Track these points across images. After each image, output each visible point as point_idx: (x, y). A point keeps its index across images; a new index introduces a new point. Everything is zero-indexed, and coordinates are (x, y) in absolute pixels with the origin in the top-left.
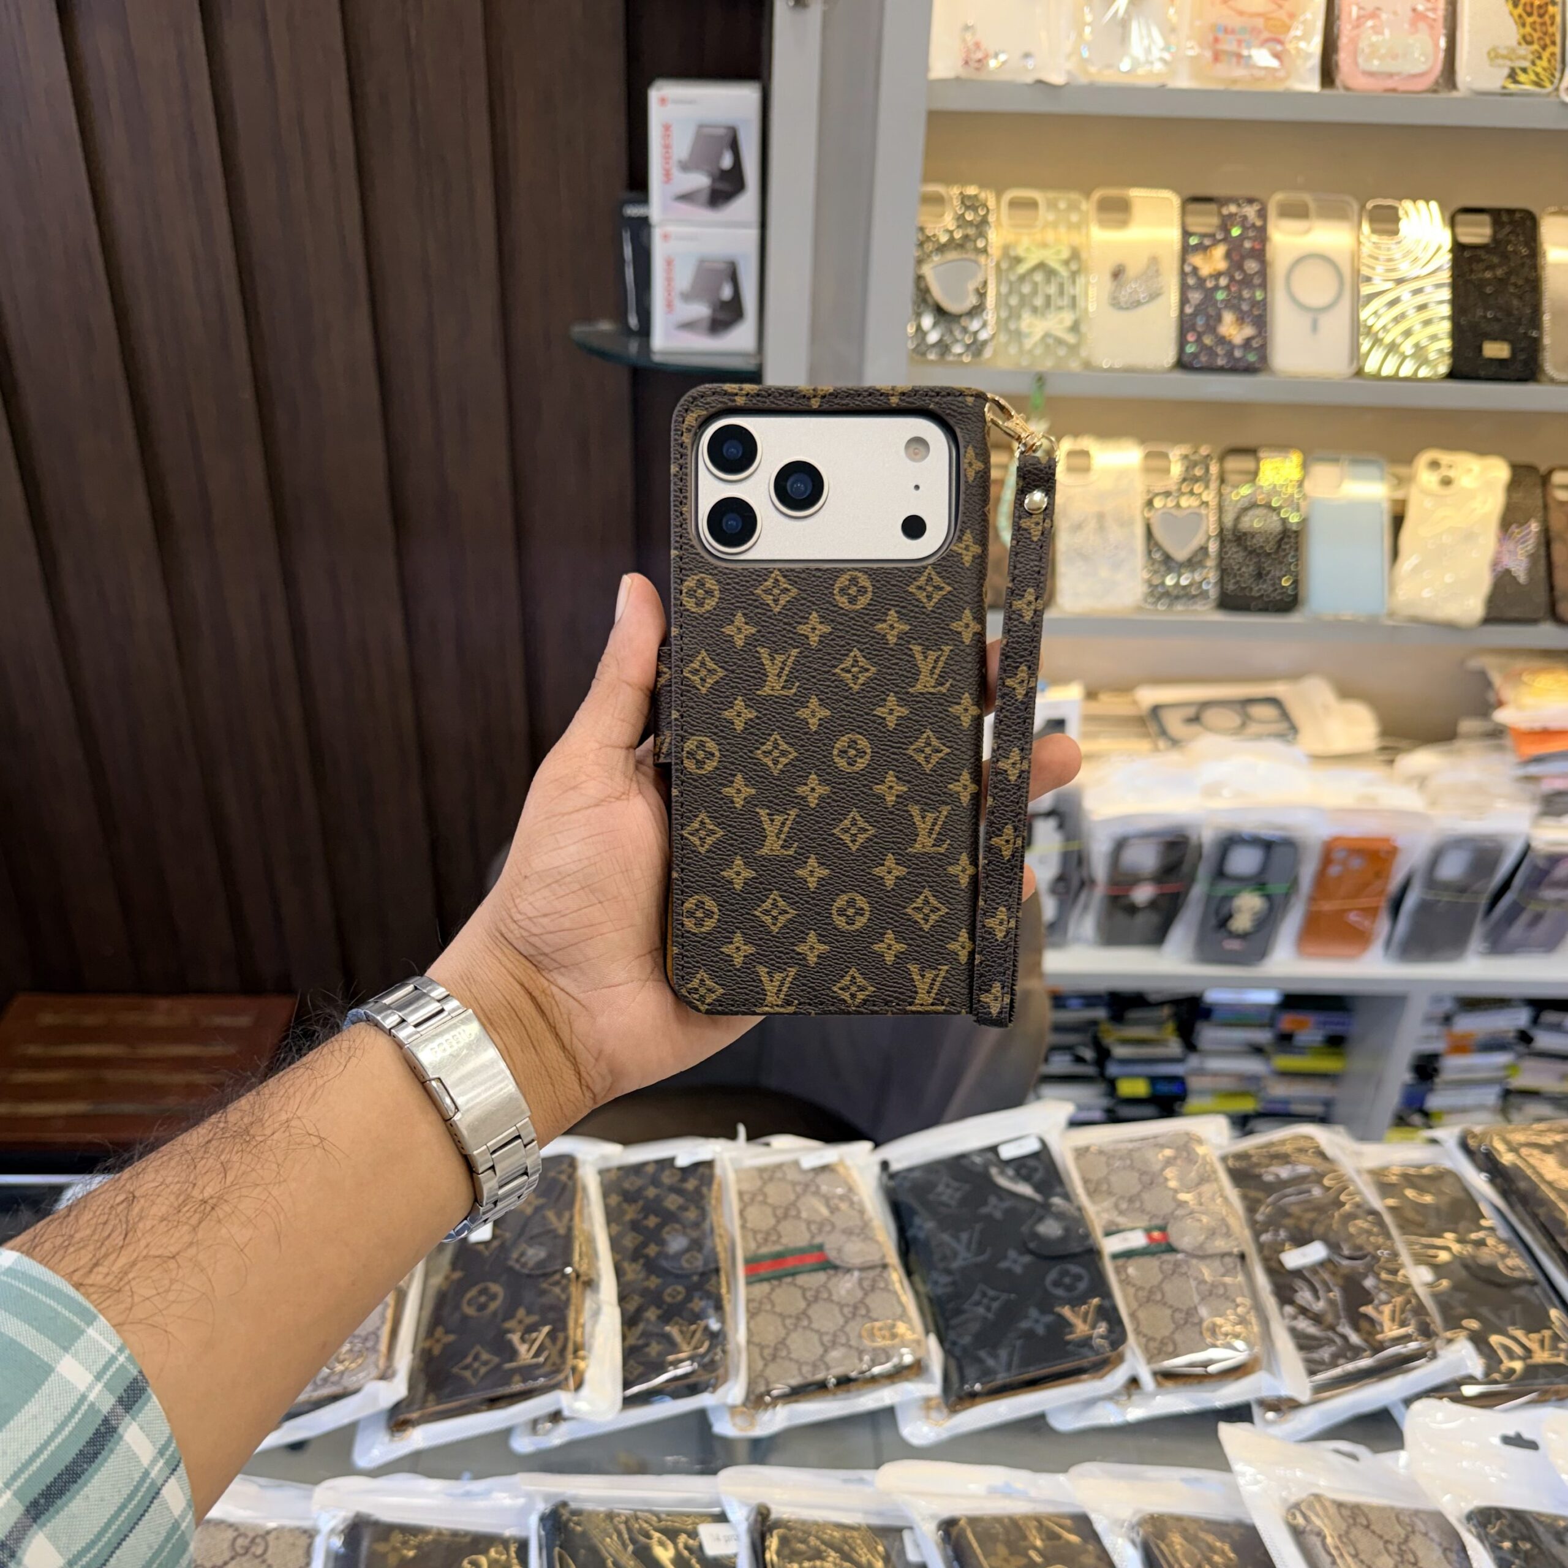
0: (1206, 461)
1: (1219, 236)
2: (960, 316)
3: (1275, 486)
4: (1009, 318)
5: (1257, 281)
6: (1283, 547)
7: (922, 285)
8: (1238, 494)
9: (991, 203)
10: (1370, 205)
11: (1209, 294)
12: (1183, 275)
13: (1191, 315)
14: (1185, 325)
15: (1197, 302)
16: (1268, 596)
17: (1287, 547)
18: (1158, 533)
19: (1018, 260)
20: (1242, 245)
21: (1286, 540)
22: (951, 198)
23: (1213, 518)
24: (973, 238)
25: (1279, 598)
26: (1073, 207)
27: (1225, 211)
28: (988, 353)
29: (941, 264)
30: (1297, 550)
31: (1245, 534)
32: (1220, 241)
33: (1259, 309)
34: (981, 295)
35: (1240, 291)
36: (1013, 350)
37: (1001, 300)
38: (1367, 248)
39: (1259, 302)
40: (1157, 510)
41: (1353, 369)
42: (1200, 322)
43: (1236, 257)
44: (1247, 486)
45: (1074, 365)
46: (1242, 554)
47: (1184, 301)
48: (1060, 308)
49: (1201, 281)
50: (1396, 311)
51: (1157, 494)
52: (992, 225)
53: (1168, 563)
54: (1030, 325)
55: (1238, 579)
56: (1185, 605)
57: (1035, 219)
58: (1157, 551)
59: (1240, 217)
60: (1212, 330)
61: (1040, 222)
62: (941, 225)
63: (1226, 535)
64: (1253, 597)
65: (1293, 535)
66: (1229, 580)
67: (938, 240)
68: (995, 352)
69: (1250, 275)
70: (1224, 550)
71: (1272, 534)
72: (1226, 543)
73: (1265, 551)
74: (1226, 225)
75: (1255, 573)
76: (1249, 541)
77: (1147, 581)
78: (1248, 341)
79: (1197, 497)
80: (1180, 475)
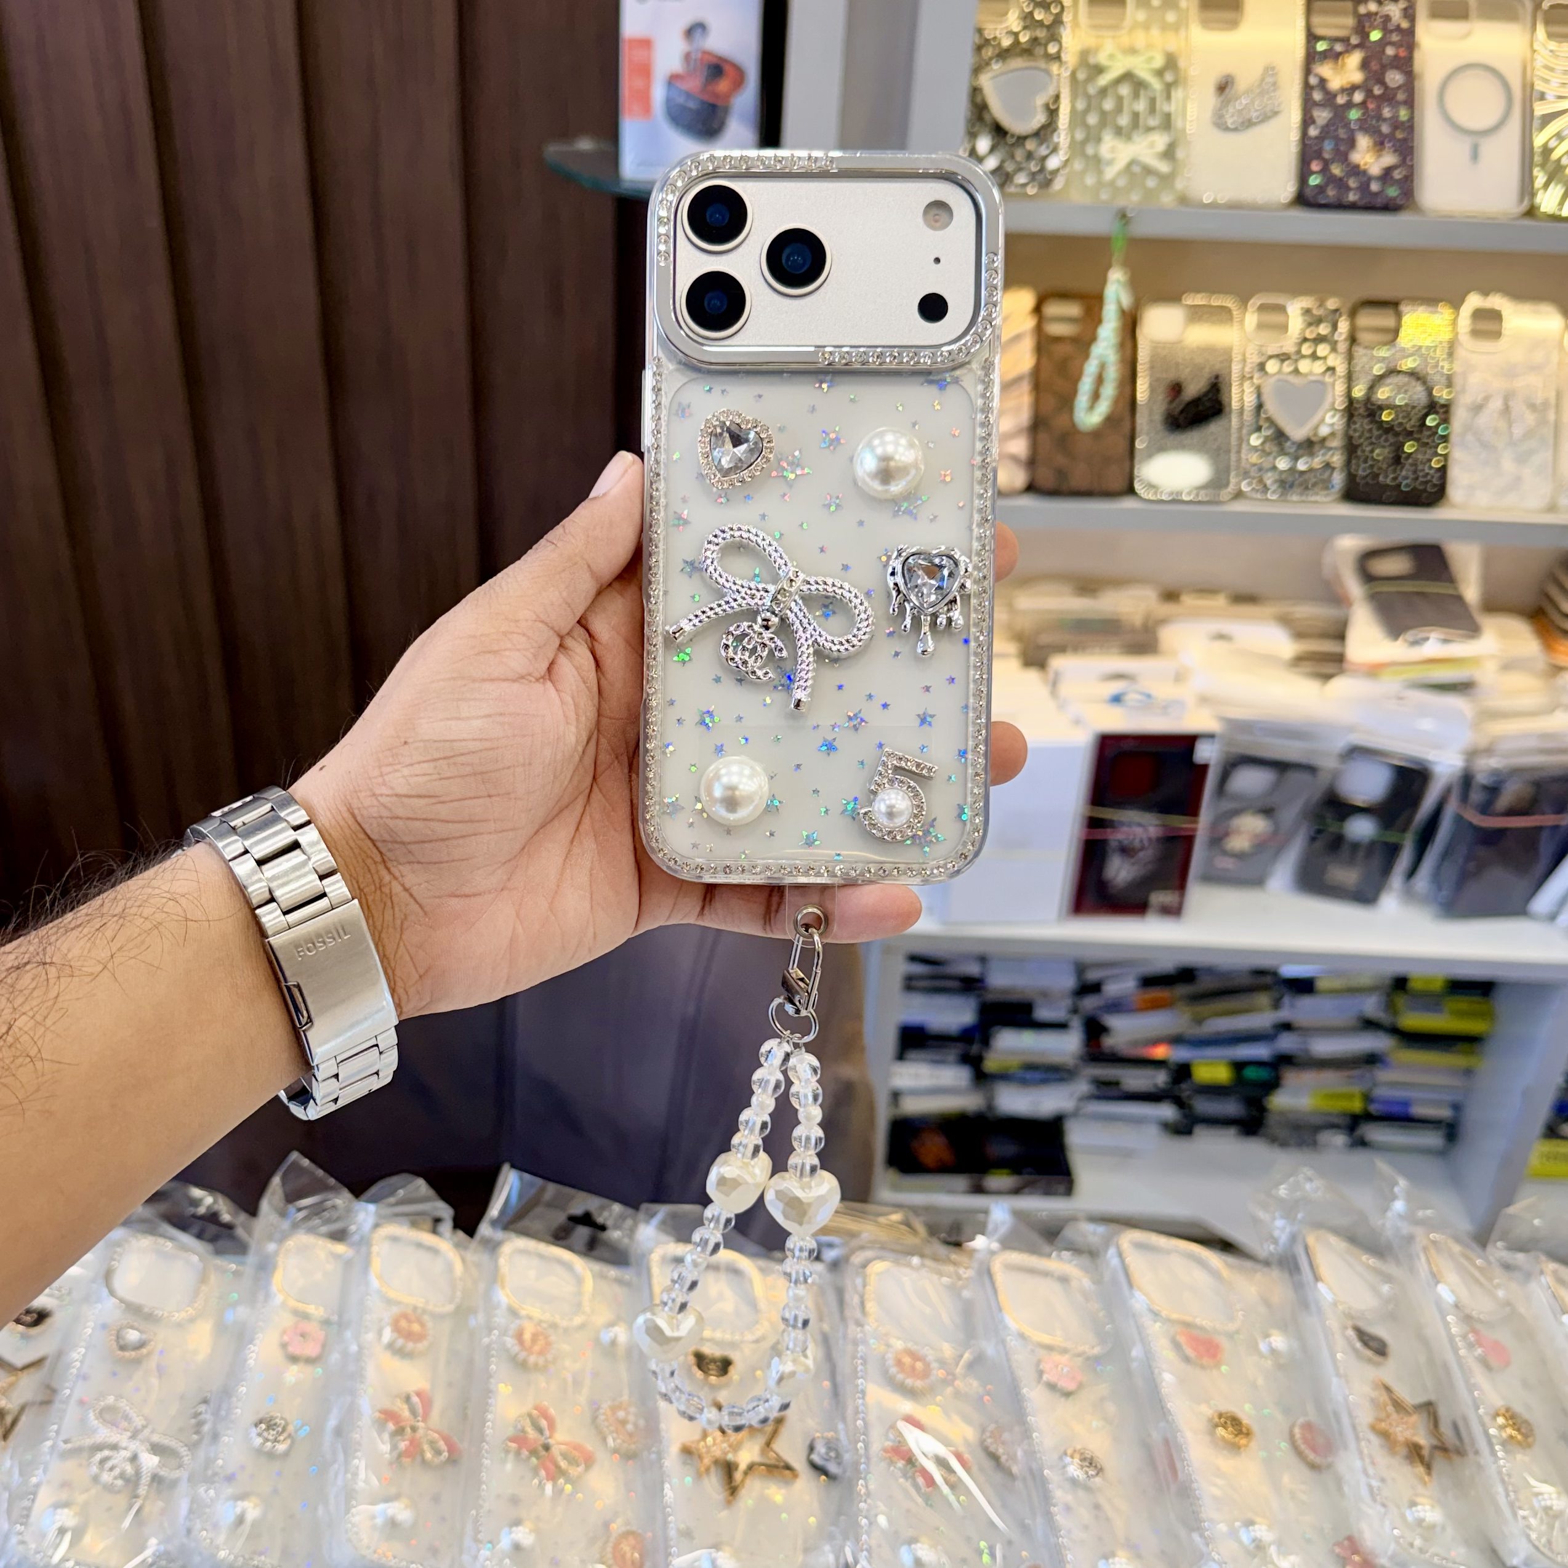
1: (1354, 40)
2: (1025, 138)
3: (1420, 347)
4: (1086, 140)
5: (1401, 96)
6: (1429, 423)
7: (979, 100)
8: (1373, 357)
10: (1546, 4)
11: (1340, 112)
12: (1307, 88)
13: (1316, 138)
14: (1308, 152)
15: (1325, 122)
16: (1407, 485)
17: (1434, 423)
18: (1272, 408)
19: (1099, 70)
20: (1383, 51)
21: (1432, 414)
23: (1340, 388)
24: (1043, 42)
25: (1421, 487)
26: (1169, 4)
27: (1362, 10)
28: (1058, 184)
29: (1002, 74)
31: (1381, 408)
32: (1356, 46)
33: (1403, 130)
34: (1052, 112)
35: (1379, 108)
36: (1090, 180)
37: (1078, 119)
38: (1543, 58)
39: (1403, 123)
40: (1270, 376)
41: (1521, 206)
42: (1328, 146)
43: (1374, 66)
44: (1385, 348)
45: (1167, 199)
46: (1375, 432)
47: (1307, 121)
48: (1149, 129)
49: (1330, 97)
51: (1271, 357)
52: (1068, 25)
53: (1282, 443)
54: (1113, 150)
55: (1370, 463)
56: (1301, 494)
57: (1122, 17)
58: (1268, 428)
59: (1381, 17)
60: (1342, 156)
61: (1127, 22)
62: (1004, 26)
63: (1356, 409)
64: (1388, 485)
65: (1442, 411)
66: (1358, 466)
67: (999, 44)
68: (1067, 183)
69: (1393, 89)
70: (1353, 427)
71: (1414, 407)
72: (1355, 419)
73: (1405, 429)
74: (1364, 27)
75: (1391, 456)
76: (1386, 416)
77: (1254, 465)
78: (1388, 172)
79: (1321, 361)
80: (1300, 334)
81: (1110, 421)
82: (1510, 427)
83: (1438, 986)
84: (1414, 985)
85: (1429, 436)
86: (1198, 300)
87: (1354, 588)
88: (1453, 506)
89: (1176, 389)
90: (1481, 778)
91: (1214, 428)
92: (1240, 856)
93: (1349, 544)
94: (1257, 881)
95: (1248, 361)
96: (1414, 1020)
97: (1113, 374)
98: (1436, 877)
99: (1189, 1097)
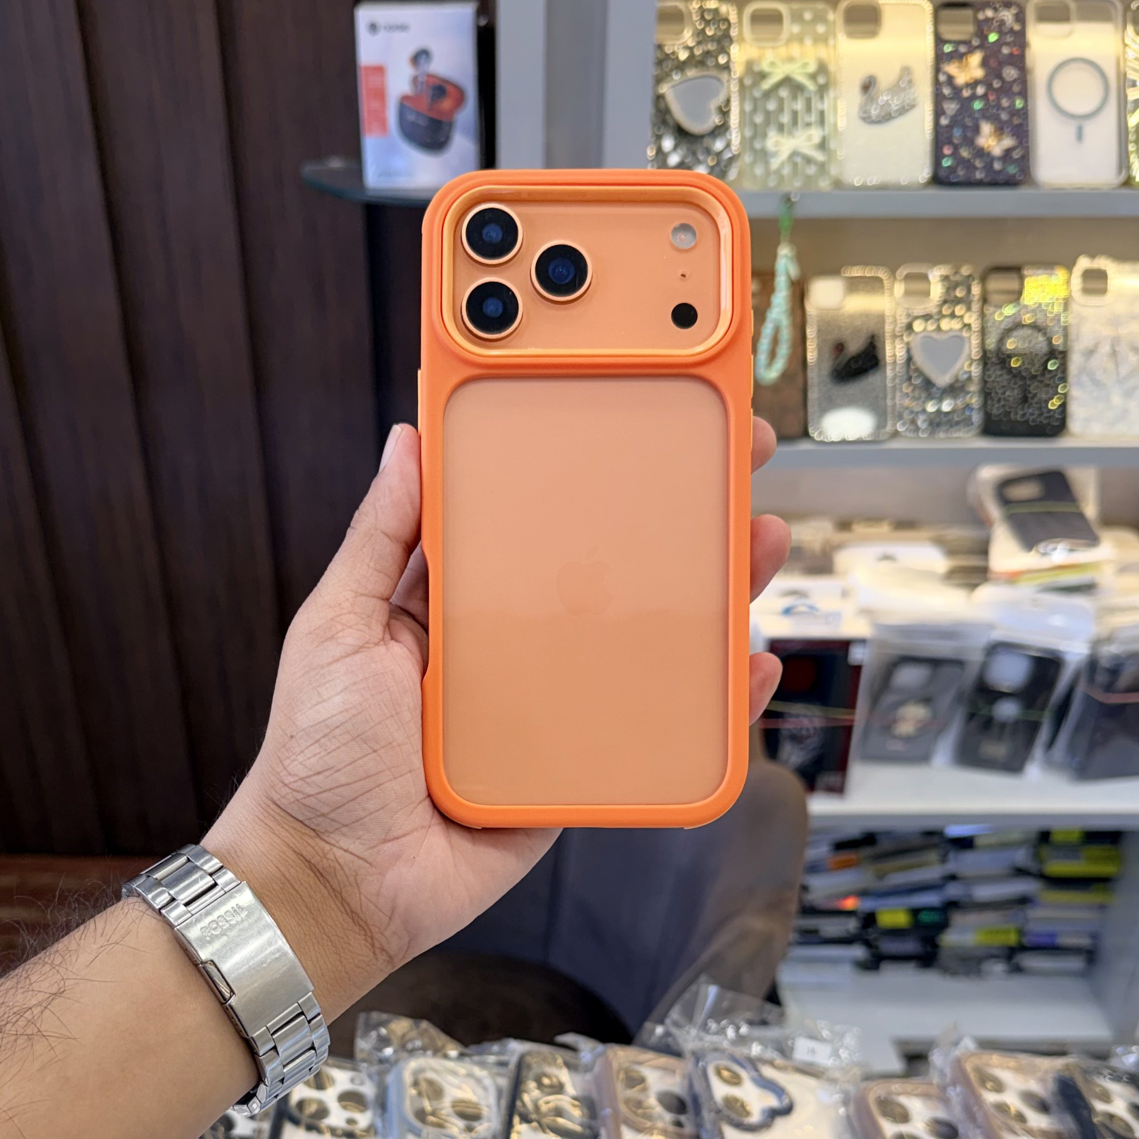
0: (967, 282)
2: (703, 136)
3: (1040, 305)
4: (754, 137)
5: (1016, 88)
6: (1050, 367)
7: (662, 106)
8: (1001, 314)
9: (733, 17)
10: (1134, 6)
11: (965, 104)
12: (937, 83)
13: (947, 126)
14: (940, 139)
15: (954, 112)
16: (1035, 420)
18: (919, 359)
19: (763, 76)
20: (1000, 51)
21: (1052, 360)
22: (690, 14)
23: (975, 341)
24: (714, 54)
25: (1045, 422)
26: (819, 18)
27: (981, 16)
28: (733, 174)
29: (682, 83)
31: (1010, 357)
33: (1019, 118)
34: (724, 112)
35: (998, 99)
36: (759, 171)
37: (745, 118)
38: (1132, 50)
39: (1019, 110)
40: (917, 333)
41: (1123, 177)
42: (957, 133)
43: (993, 63)
44: (1011, 306)
45: (824, 184)
46: (1006, 377)
47: (938, 112)
48: (808, 125)
49: (957, 91)
51: (917, 318)
52: (734, 39)
53: (929, 388)
54: (777, 144)
55: (1002, 403)
56: (947, 431)
57: (779, 33)
58: (918, 377)
59: (997, 22)
60: (969, 142)
61: (785, 35)
62: (681, 41)
63: (989, 358)
64: (1017, 422)
65: (1060, 356)
66: (993, 405)
67: (677, 58)
68: (740, 174)
69: (1009, 82)
70: (987, 373)
71: (1037, 355)
72: (989, 366)
73: (1030, 372)
74: (982, 31)
75: (1020, 396)
76: (1014, 364)
77: (907, 408)
78: (1008, 152)
79: (959, 319)
80: (940, 297)
81: (786, 376)
82: (1117, 366)
83: (1075, 837)
84: (1056, 838)
85: (1051, 378)
86: (856, 272)
87: (994, 511)
88: (1073, 435)
89: (840, 347)
90: (1104, 663)
91: (871, 380)
92: (908, 739)
93: (989, 473)
94: (922, 758)
95: (899, 322)
96: (1059, 867)
97: (786, 335)
98: (1072, 748)
99: (876, 939)
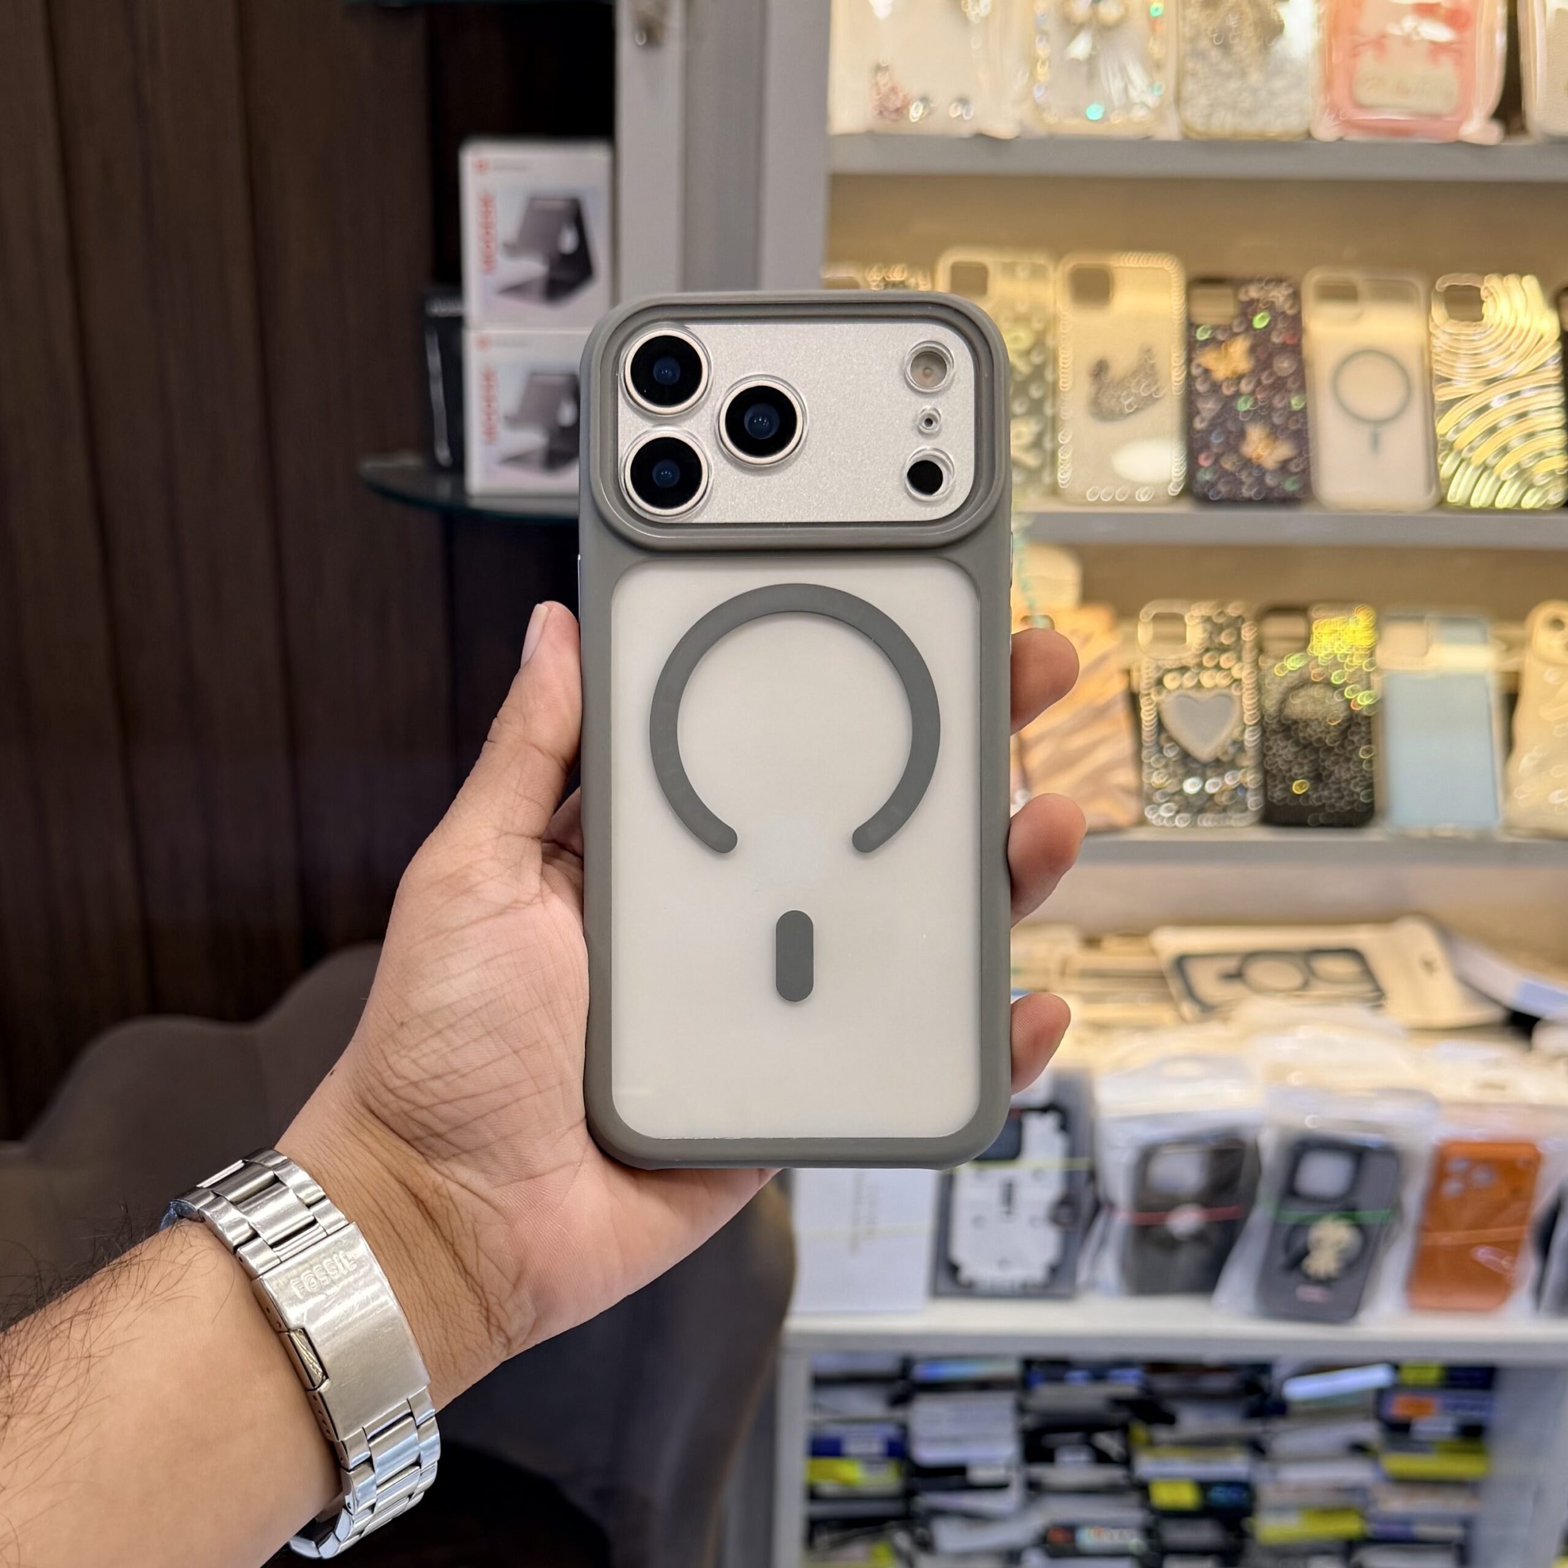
0: (1235, 624)
1: (1238, 328)
3: (1335, 656)
5: (1290, 384)
6: (1350, 738)
8: (1283, 668)
10: (1442, 284)
11: (1228, 404)
12: (1189, 377)
13: (1203, 431)
14: (1194, 445)
15: (1213, 414)
16: (1332, 806)
17: (1356, 738)
18: (1172, 723)
20: (1269, 340)
21: (1353, 729)
22: (869, 284)
23: (1248, 701)
25: (1348, 807)
27: (1243, 295)
30: (1369, 742)
31: (1295, 722)
32: (1236, 334)
33: (1297, 421)
35: (1270, 398)
38: (1441, 341)
39: (1296, 413)
40: (1169, 691)
41: (1430, 498)
42: (1216, 440)
43: (1262, 354)
44: (1297, 655)
46: (1292, 749)
47: (1189, 413)
49: (1216, 388)
50: (1485, 421)
51: (1169, 671)
53: (1188, 763)
56: (1213, 818)
58: (1172, 747)
59: (1267, 302)
60: (1233, 450)
63: (1268, 724)
64: (1310, 807)
65: (1363, 722)
66: (1275, 787)
69: (1282, 377)
70: (1267, 743)
71: (1333, 721)
72: (1268, 734)
73: (1325, 744)
74: (1246, 314)
75: (1311, 775)
76: (1302, 732)
77: (1159, 789)
78: (1284, 467)
79: (1225, 673)
80: (1200, 645)
95: (1146, 675)
